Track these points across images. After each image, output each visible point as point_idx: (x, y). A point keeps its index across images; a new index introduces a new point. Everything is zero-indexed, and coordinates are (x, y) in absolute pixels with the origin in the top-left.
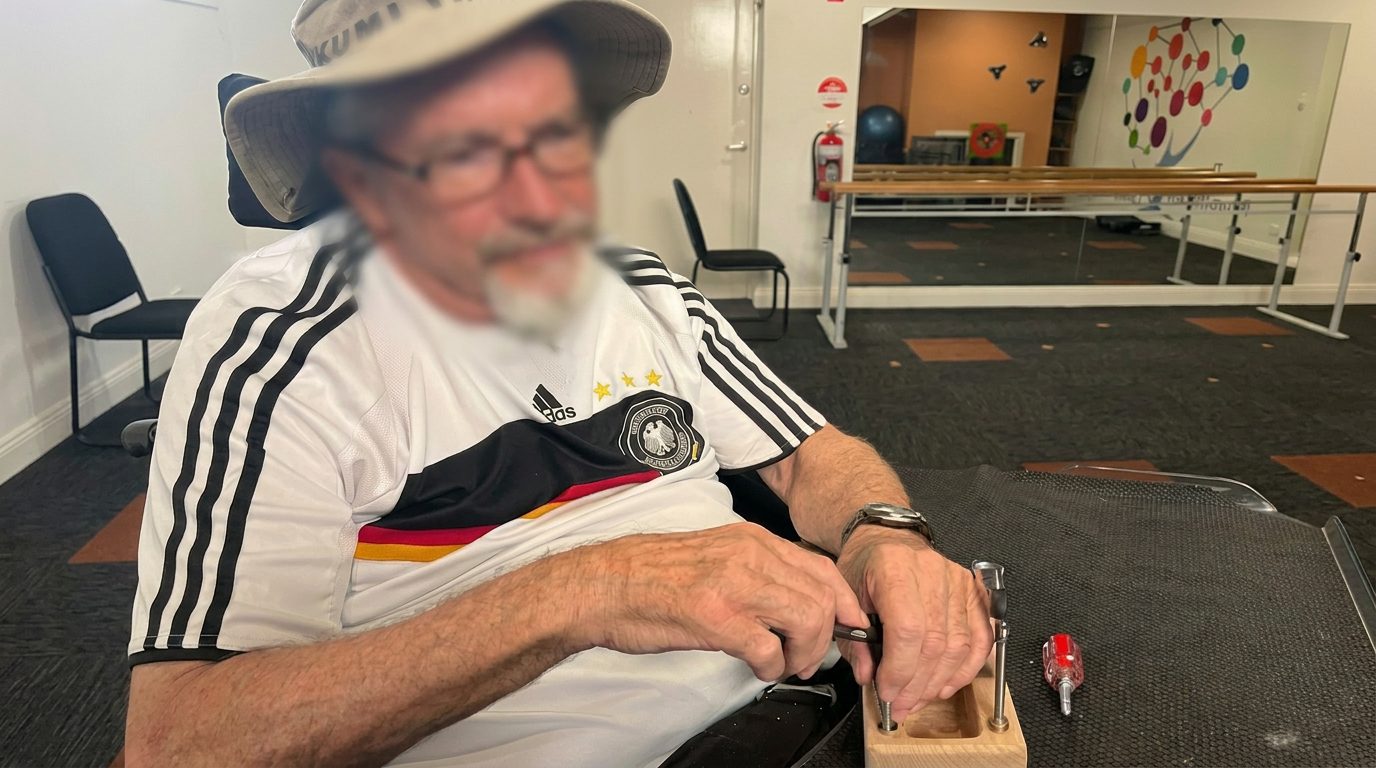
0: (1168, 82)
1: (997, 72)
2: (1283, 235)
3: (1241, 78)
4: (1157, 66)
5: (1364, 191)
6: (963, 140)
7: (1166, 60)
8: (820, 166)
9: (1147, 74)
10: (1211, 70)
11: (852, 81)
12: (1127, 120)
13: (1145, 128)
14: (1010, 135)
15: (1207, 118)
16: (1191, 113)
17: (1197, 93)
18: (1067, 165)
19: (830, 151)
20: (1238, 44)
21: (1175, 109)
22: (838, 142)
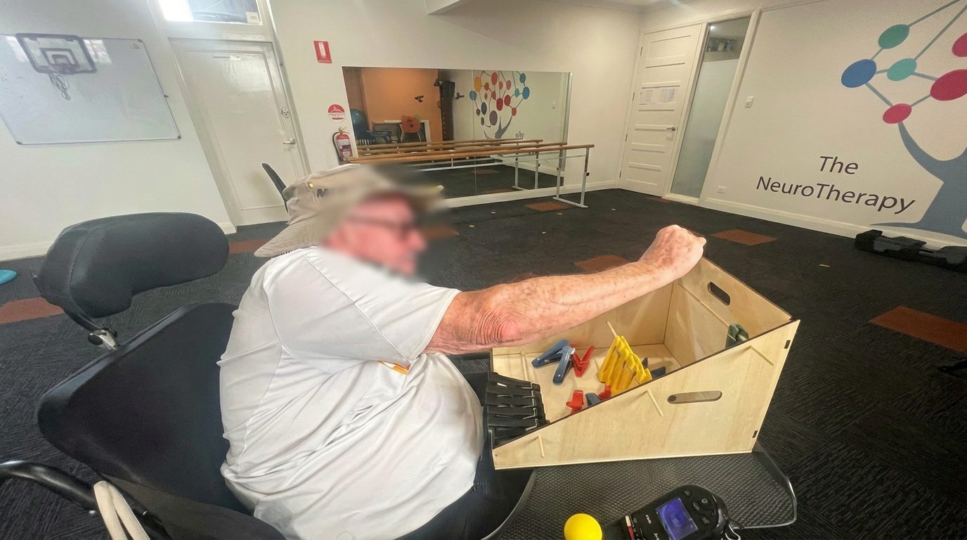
0: (494, 95)
1: (419, 99)
2: (558, 166)
3: (526, 93)
4: (487, 87)
5: (588, 147)
6: (398, 124)
7: (491, 86)
8: (341, 150)
9: (483, 91)
10: (513, 89)
11: (346, 107)
12: (478, 112)
13: (487, 117)
14: (422, 121)
15: (514, 112)
16: (506, 110)
17: (508, 99)
18: (452, 139)
19: (344, 142)
20: (523, 78)
21: (500, 108)
22: (347, 137)
